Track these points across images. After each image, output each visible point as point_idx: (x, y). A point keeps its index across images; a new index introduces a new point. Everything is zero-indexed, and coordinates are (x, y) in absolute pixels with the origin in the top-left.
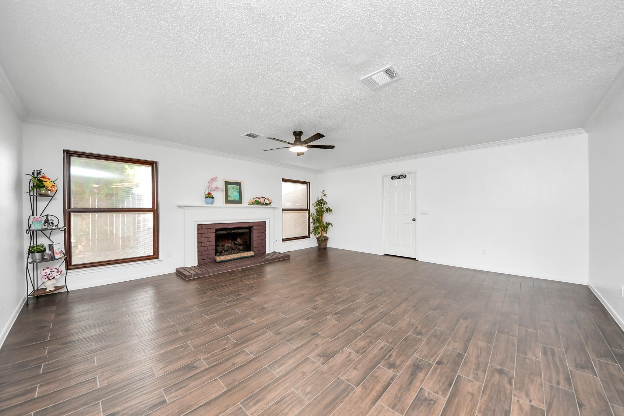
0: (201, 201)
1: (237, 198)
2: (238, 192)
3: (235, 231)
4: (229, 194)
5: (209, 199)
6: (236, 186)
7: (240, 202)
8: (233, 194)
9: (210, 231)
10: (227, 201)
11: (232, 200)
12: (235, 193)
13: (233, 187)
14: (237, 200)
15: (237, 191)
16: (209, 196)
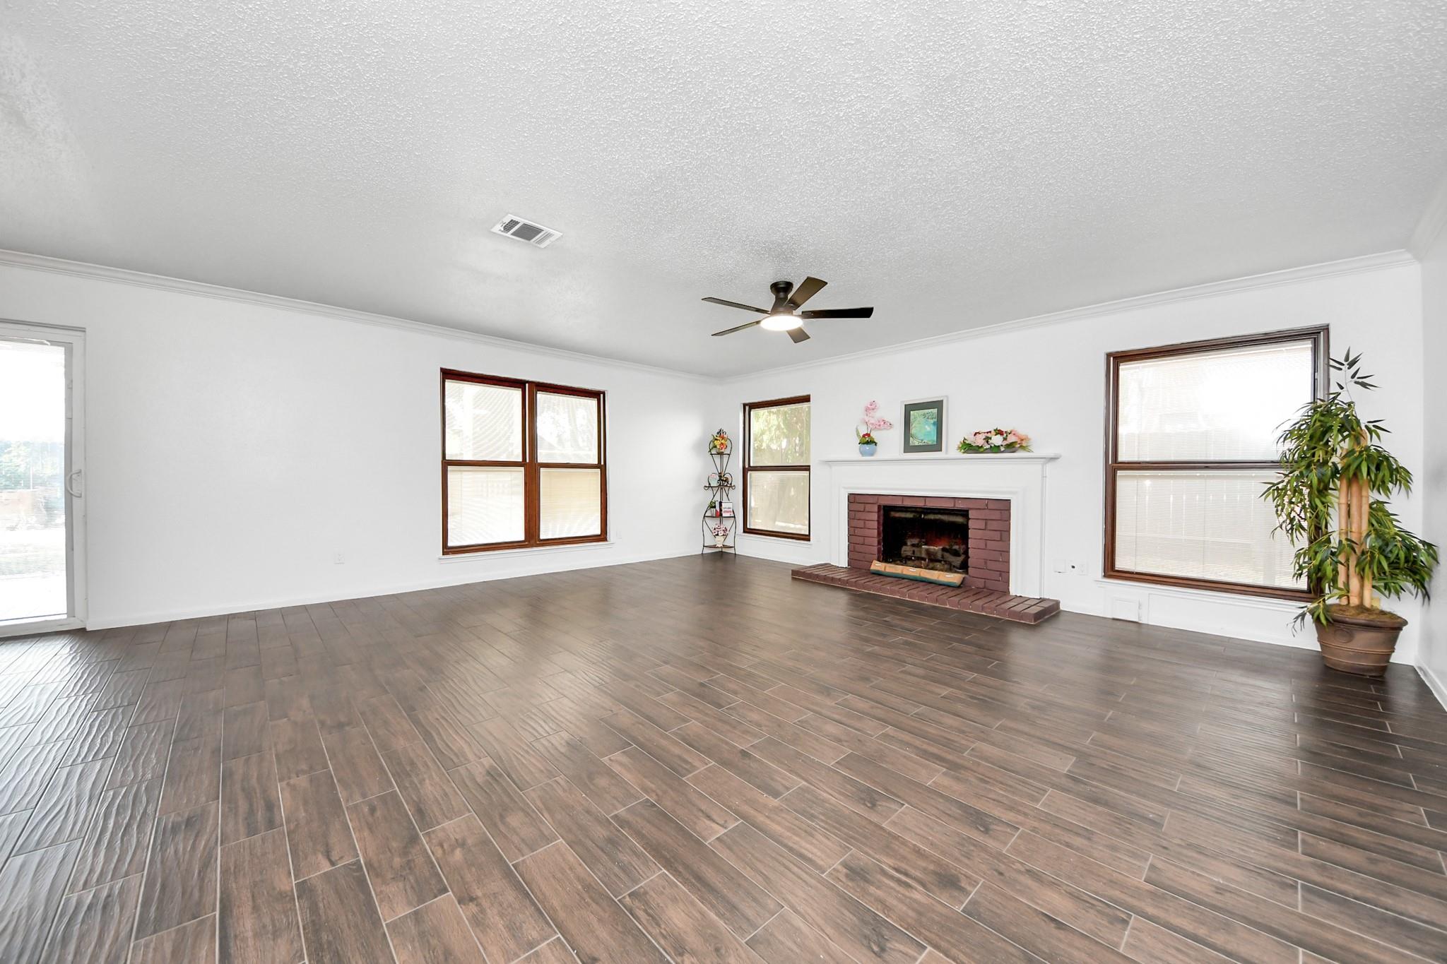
0: (852, 449)
1: (932, 439)
2: (934, 424)
3: (932, 517)
4: (913, 431)
5: (867, 447)
6: (930, 410)
7: (937, 447)
8: (923, 429)
9: (868, 507)
10: (908, 448)
11: (920, 444)
12: (927, 427)
13: (924, 415)
14: (930, 443)
15: (932, 421)
16: (867, 441)
